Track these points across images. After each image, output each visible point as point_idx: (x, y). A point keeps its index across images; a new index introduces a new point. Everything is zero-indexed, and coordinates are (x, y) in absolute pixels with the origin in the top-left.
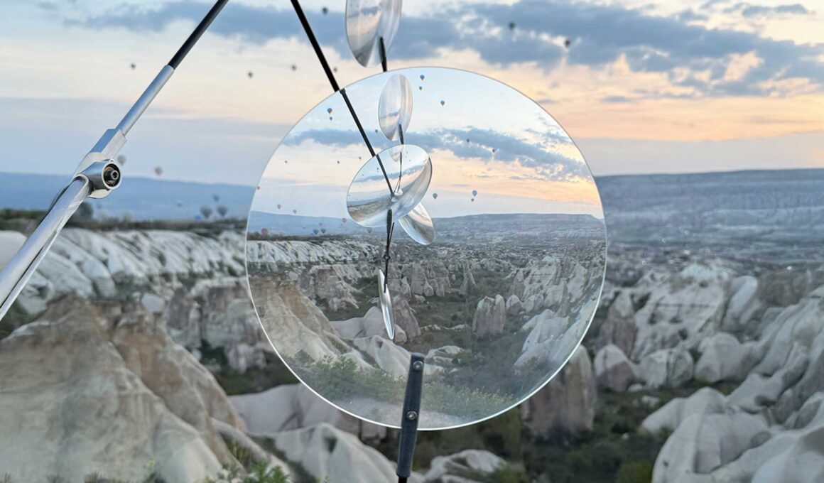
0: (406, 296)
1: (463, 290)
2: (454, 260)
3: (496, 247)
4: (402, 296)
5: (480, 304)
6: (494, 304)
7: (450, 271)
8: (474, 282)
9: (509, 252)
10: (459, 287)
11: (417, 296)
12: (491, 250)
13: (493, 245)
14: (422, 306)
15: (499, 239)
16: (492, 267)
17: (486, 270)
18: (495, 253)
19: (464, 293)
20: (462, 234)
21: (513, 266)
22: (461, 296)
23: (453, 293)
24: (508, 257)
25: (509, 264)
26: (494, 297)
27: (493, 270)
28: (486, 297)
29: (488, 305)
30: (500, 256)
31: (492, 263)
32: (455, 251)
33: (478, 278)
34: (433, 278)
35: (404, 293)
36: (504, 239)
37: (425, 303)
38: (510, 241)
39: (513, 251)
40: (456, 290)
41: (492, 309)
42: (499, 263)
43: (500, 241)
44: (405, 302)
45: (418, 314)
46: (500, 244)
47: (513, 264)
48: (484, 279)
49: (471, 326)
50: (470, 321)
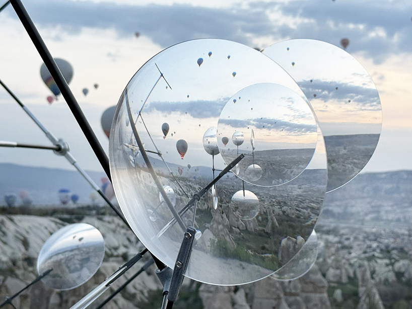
0: (226, 226)
1: (268, 229)
2: (337, 261)
3: (296, 198)
4: (223, 225)
5: (284, 241)
6: (296, 243)
7: (329, 282)
8: (277, 224)
9: (309, 202)
10: (265, 226)
11: (234, 228)
12: (291, 200)
13: (294, 196)
14: (239, 236)
15: (299, 192)
16: (293, 214)
17: (288, 215)
18: (295, 203)
19: (269, 232)
20: (354, 210)
21: (313, 215)
22: (267, 233)
23: (260, 230)
24: (308, 206)
25: (309, 213)
26: (296, 238)
27: (293, 217)
28: (288, 237)
29: (290, 243)
30: (300, 206)
31: (293, 211)
32: (340, 242)
33: (281, 222)
34: (296, 295)
35: (225, 224)
36: (305, 192)
37: (240, 234)
38: (310, 193)
39: (313, 202)
40: (263, 228)
41: (294, 247)
42: (300, 211)
43: (300, 193)
44: (226, 230)
45: (236, 240)
46: (300, 196)
47: (313, 213)
48: (285, 223)
49: (277, 256)
50: (276, 253)
